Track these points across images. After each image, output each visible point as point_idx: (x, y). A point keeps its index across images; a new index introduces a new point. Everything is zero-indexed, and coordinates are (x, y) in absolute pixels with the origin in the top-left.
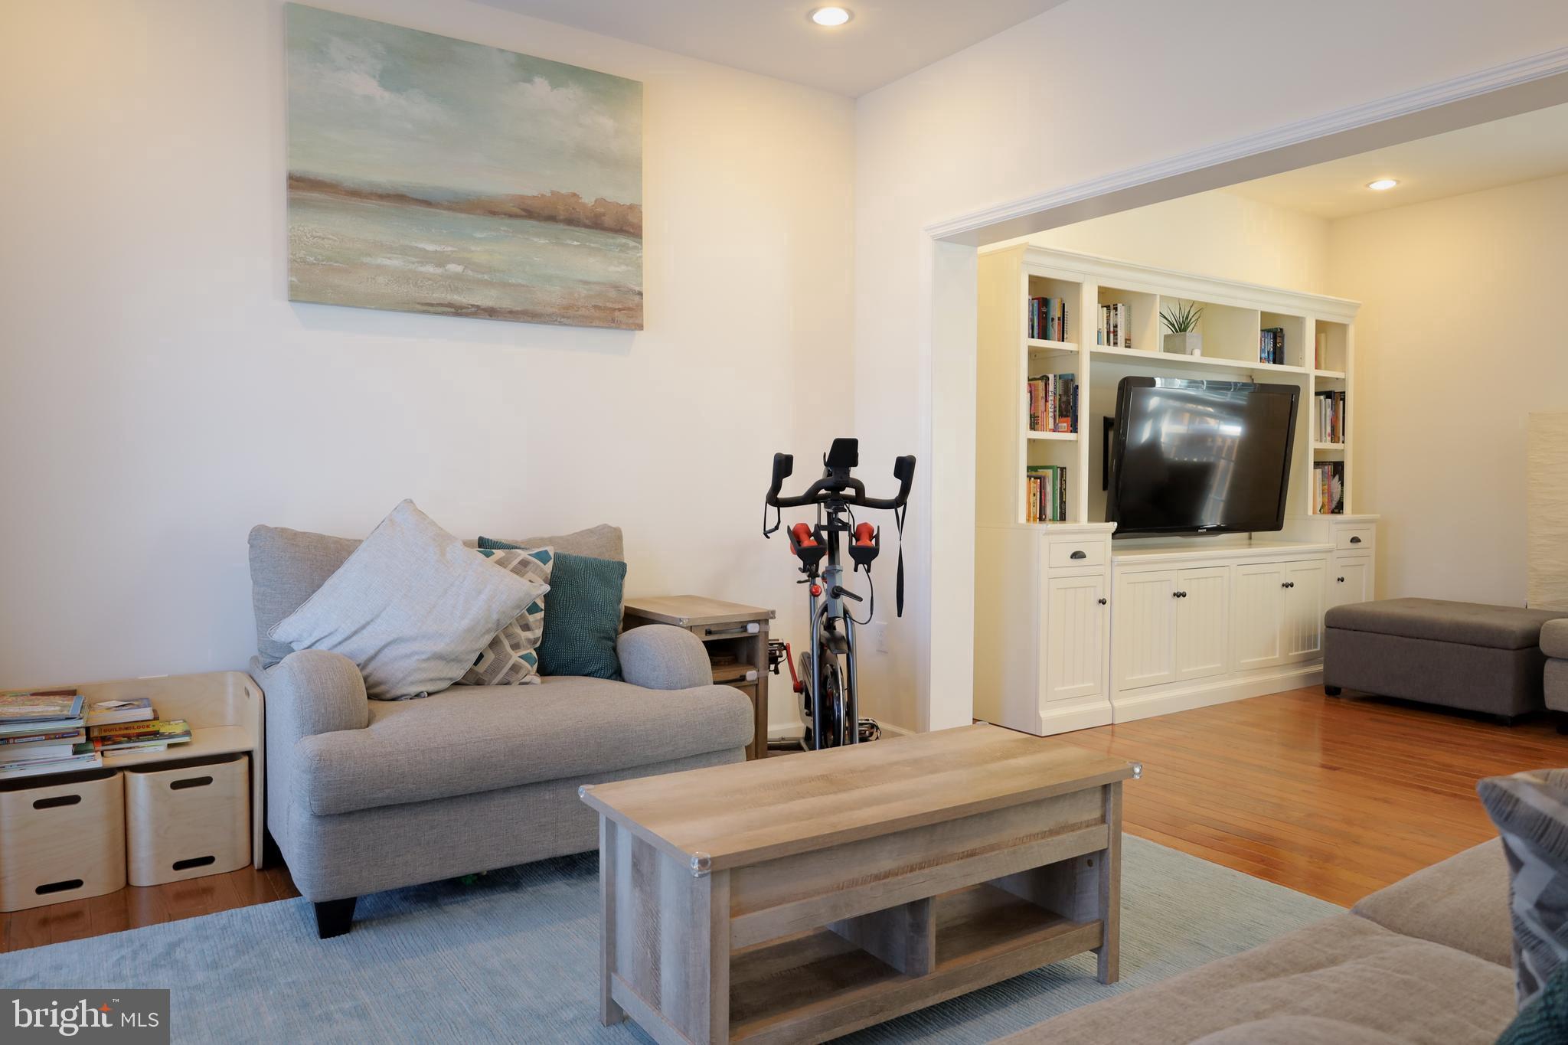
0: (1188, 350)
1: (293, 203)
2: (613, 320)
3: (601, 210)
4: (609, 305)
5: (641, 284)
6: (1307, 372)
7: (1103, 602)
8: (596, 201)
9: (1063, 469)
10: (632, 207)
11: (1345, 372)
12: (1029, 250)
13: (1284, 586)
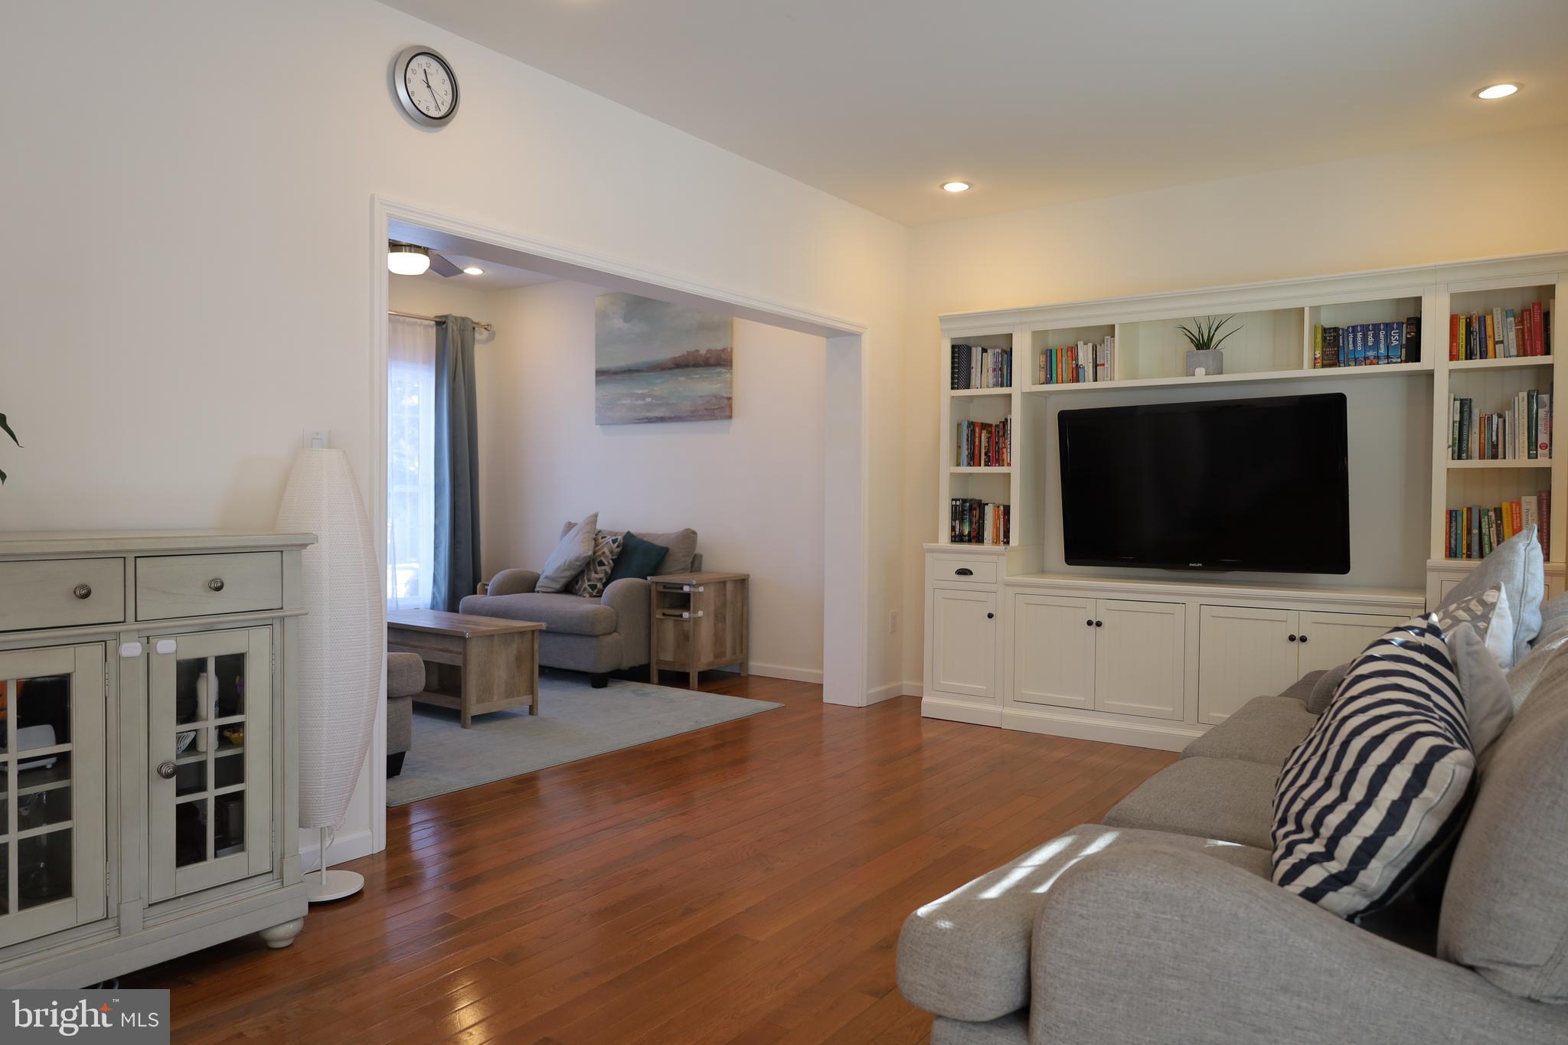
1: (598, 382)
2: (714, 416)
3: (708, 356)
4: (713, 407)
5: (731, 393)
7: (990, 616)
8: (707, 351)
10: (724, 350)
12: (942, 319)
13: (1292, 638)
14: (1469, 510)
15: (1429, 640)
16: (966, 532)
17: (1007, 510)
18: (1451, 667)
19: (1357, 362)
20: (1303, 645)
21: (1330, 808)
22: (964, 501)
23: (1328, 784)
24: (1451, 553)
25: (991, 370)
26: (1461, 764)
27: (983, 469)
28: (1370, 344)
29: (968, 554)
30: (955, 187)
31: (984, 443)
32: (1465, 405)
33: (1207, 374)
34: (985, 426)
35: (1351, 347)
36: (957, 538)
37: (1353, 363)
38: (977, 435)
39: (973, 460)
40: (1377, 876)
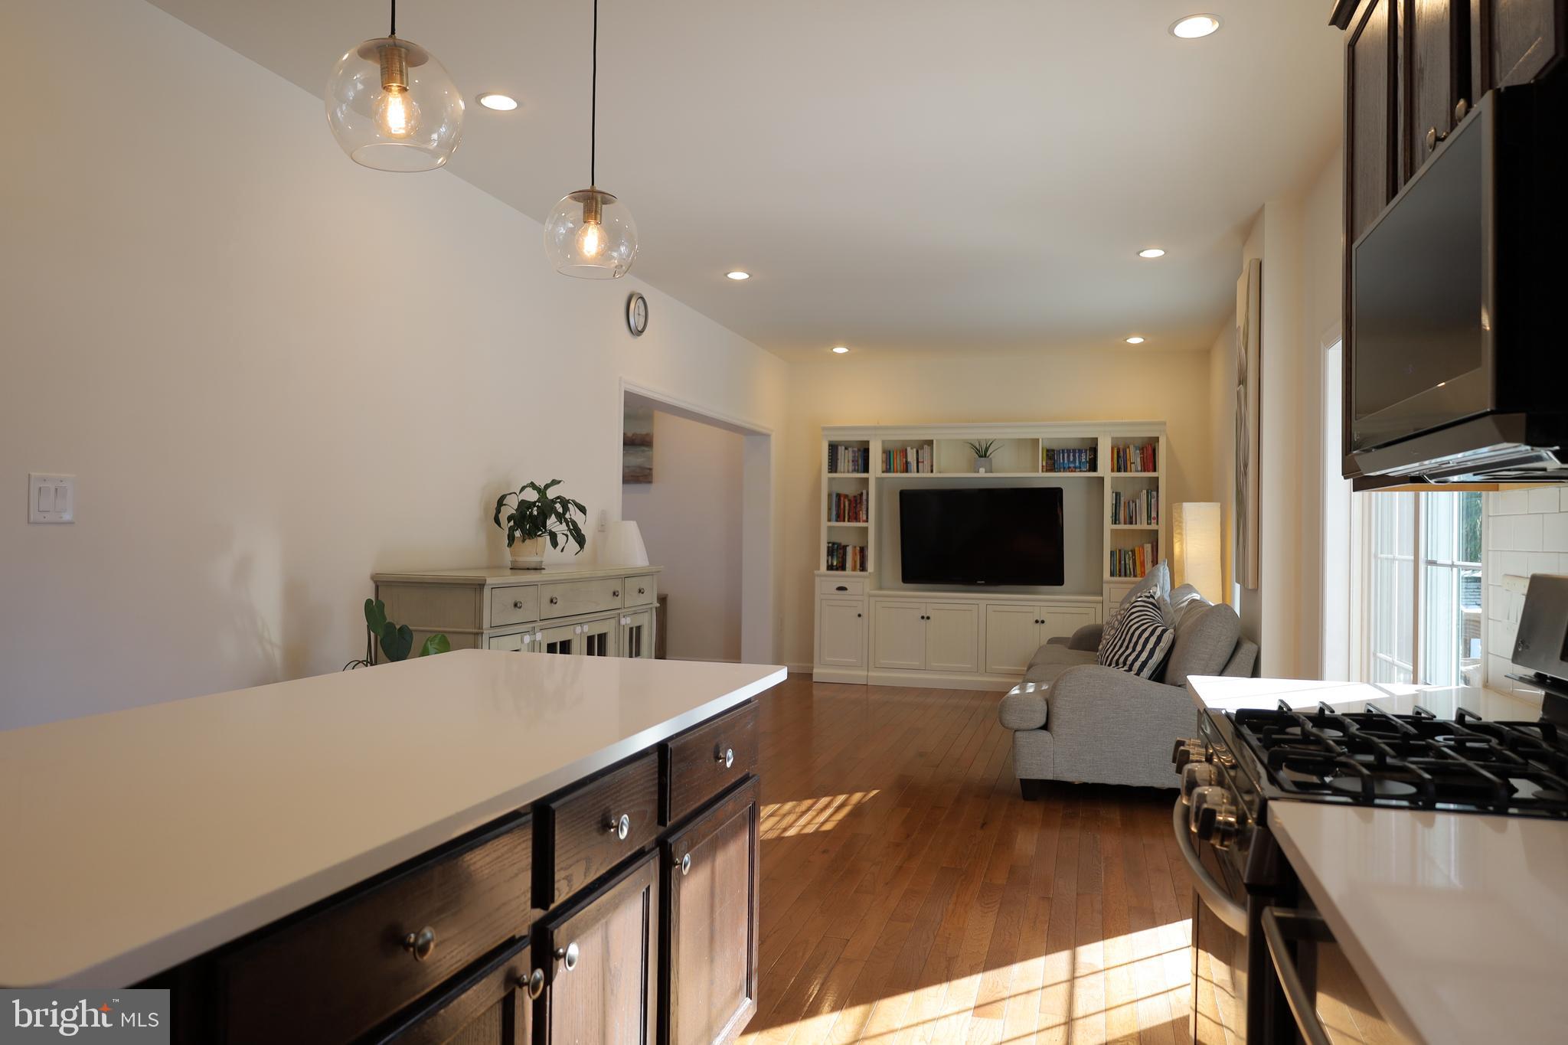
0: (976, 469)
2: (638, 481)
3: (634, 438)
4: (637, 475)
5: (652, 465)
6: (1102, 475)
7: (859, 615)
8: (633, 435)
10: (647, 435)
11: (1157, 472)
12: (824, 429)
13: (1037, 622)
14: (1120, 551)
15: (1151, 600)
16: (835, 564)
17: (863, 551)
18: (1159, 609)
19: (1065, 470)
20: (1042, 625)
21: (1130, 654)
22: (834, 544)
23: (1127, 648)
24: (1112, 574)
25: (851, 461)
26: (1171, 633)
27: (846, 524)
28: (1071, 460)
29: (839, 578)
30: (840, 350)
31: (847, 508)
32: (1118, 495)
33: (986, 472)
34: (846, 496)
35: (1061, 461)
36: (830, 567)
37: (1062, 470)
38: (842, 502)
39: (840, 517)
40: (1147, 672)
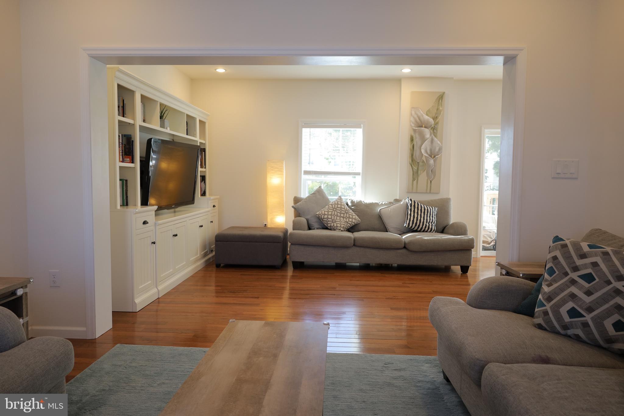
0: (165, 127)
6: (197, 140)
7: (153, 243)
9: (126, 181)
11: (205, 140)
12: (119, 71)
24: (200, 195)
27: (127, 165)
29: (146, 212)
